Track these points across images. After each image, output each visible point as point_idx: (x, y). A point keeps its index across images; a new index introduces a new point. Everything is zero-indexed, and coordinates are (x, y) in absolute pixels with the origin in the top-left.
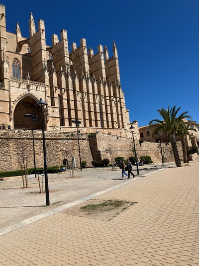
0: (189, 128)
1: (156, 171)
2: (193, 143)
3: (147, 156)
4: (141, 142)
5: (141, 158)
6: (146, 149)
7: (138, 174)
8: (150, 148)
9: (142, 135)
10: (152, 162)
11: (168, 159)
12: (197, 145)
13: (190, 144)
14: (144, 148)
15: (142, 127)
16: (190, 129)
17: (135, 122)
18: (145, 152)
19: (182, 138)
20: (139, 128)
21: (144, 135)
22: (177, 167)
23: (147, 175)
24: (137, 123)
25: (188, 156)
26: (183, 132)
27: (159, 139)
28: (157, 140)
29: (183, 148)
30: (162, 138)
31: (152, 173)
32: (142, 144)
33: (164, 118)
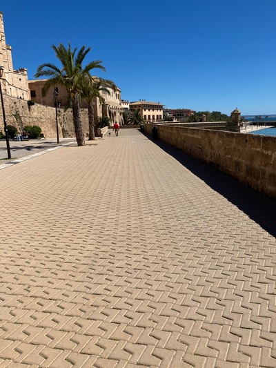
0: (101, 87)
1: (43, 152)
2: (104, 112)
3: (34, 127)
4: (30, 104)
5: (26, 129)
6: (39, 115)
7: (9, 157)
8: (43, 114)
9: (33, 94)
10: (42, 136)
11: (70, 133)
12: (108, 116)
13: (100, 115)
14: (35, 114)
15: (34, 81)
16: (101, 89)
17: (22, 70)
18: (35, 120)
19: (89, 102)
20: (30, 82)
21: (37, 94)
22: (79, 146)
23: (25, 158)
24: (25, 73)
25: (96, 130)
26: (92, 92)
27: (59, 103)
28: (55, 103)
29: (90, 118)
30: (63, 102)
31: (37, 154)
32: (32, 107)
33: (64, 63)
